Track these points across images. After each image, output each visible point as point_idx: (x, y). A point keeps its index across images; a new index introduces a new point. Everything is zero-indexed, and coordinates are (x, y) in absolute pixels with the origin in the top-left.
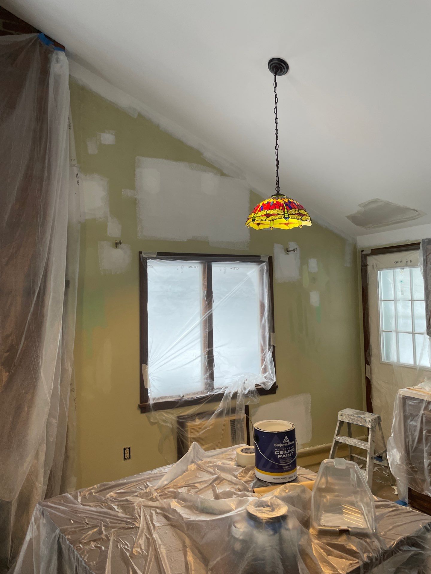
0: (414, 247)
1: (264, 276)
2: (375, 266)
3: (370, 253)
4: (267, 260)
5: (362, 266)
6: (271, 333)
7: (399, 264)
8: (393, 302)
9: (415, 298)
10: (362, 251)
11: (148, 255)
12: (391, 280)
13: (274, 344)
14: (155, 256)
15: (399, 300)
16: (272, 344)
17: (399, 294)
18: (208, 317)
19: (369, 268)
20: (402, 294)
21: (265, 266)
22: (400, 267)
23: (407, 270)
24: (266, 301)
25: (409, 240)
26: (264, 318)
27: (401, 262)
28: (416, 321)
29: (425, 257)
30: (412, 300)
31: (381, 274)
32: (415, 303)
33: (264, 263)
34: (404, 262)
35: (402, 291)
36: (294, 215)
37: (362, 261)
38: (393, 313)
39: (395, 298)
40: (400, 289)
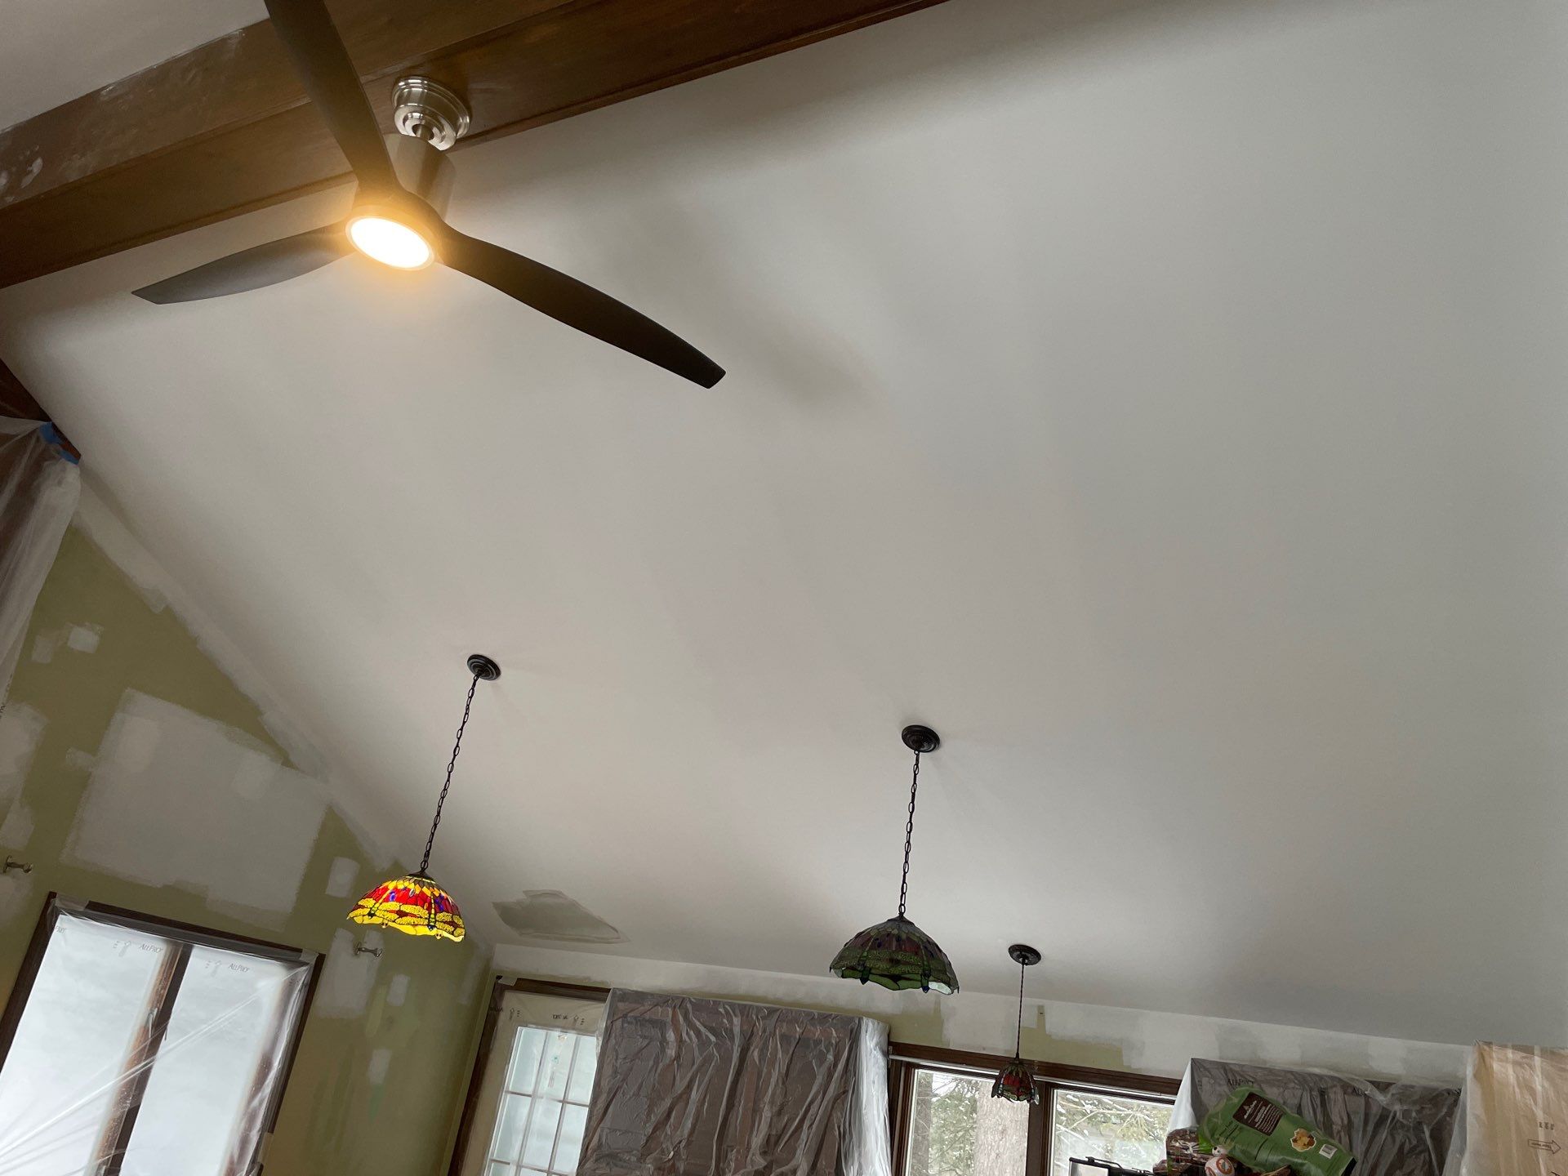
0: (594, 994)
1: (295, 995)
2: (515, 1015)
3: (512, 984)
4: (313, 962)
5: (490, 1008)
6: (266, 1134)
7: (560, 1021)
8: (530, 1099)
9: (571, 1097)
10: (499, 977)
11: (66, 903)
12: (536, 1052)
13: (263, 1160)
14: (82, 909)
15: (542, 1098)
16: (260, 1159)
17: (544, 1086)
18: (142, 1073)
19: (503, 1017)
20: (551, 1085)
21: (303, 974)
22: (558, 1027)
23: (571, 1037)
24: (280, 1056)
25: (589, 978)
26: (260, 1094)
27: (565, 1018)
28: (561, 1148)
29: (609, 1022)
30: (564, 1102)
31: (523, 1033)
32: (569, 1106)
33: (304, 968)
34: (571, 1019)
35: (552, 1079)
36: (445, 923)
37: (493, 997)
38: (521, 1122)
39: (535, 1091)
40: (549, 1072)
